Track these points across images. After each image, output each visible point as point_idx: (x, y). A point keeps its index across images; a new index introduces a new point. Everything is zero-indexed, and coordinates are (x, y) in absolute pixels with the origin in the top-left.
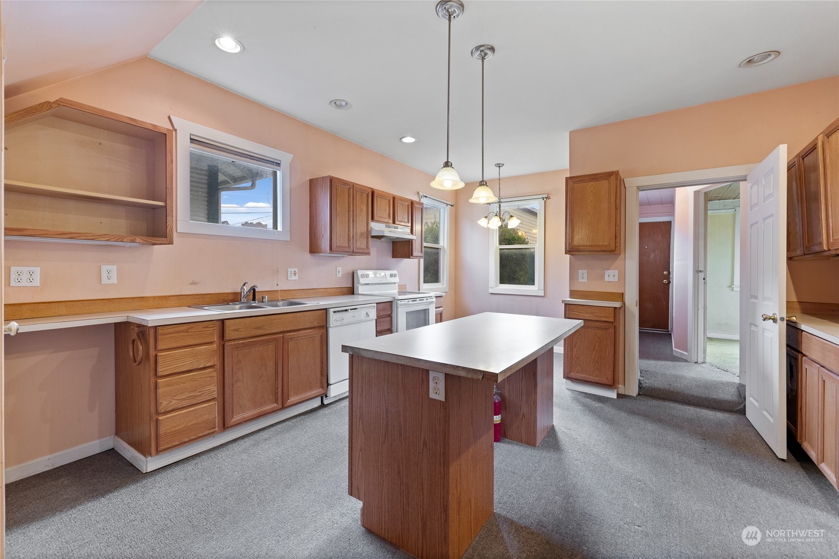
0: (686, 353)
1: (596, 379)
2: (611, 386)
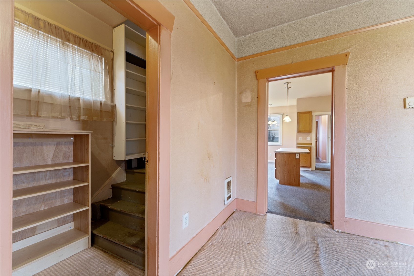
0: (325, 161)
1: (306, 166)
2: (309, 167)
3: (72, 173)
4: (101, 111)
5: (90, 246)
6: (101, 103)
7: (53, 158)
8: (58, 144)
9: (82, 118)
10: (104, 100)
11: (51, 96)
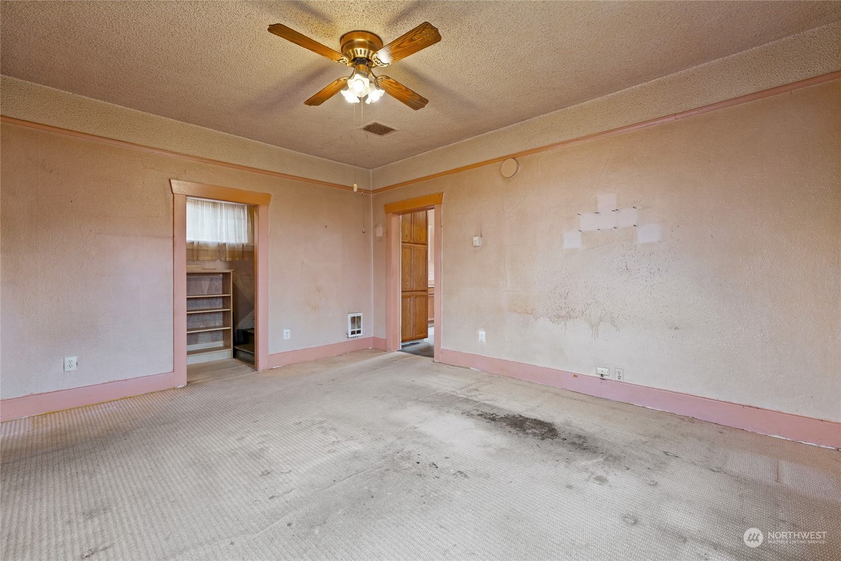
3: (222, 302)
4: (243, 252)
5: (232, 357)
6: (243, 246)
7: (208, 290)
8: (212, 280)
9: (228, 259)
10: (247, 242)
11: (206, 245)
